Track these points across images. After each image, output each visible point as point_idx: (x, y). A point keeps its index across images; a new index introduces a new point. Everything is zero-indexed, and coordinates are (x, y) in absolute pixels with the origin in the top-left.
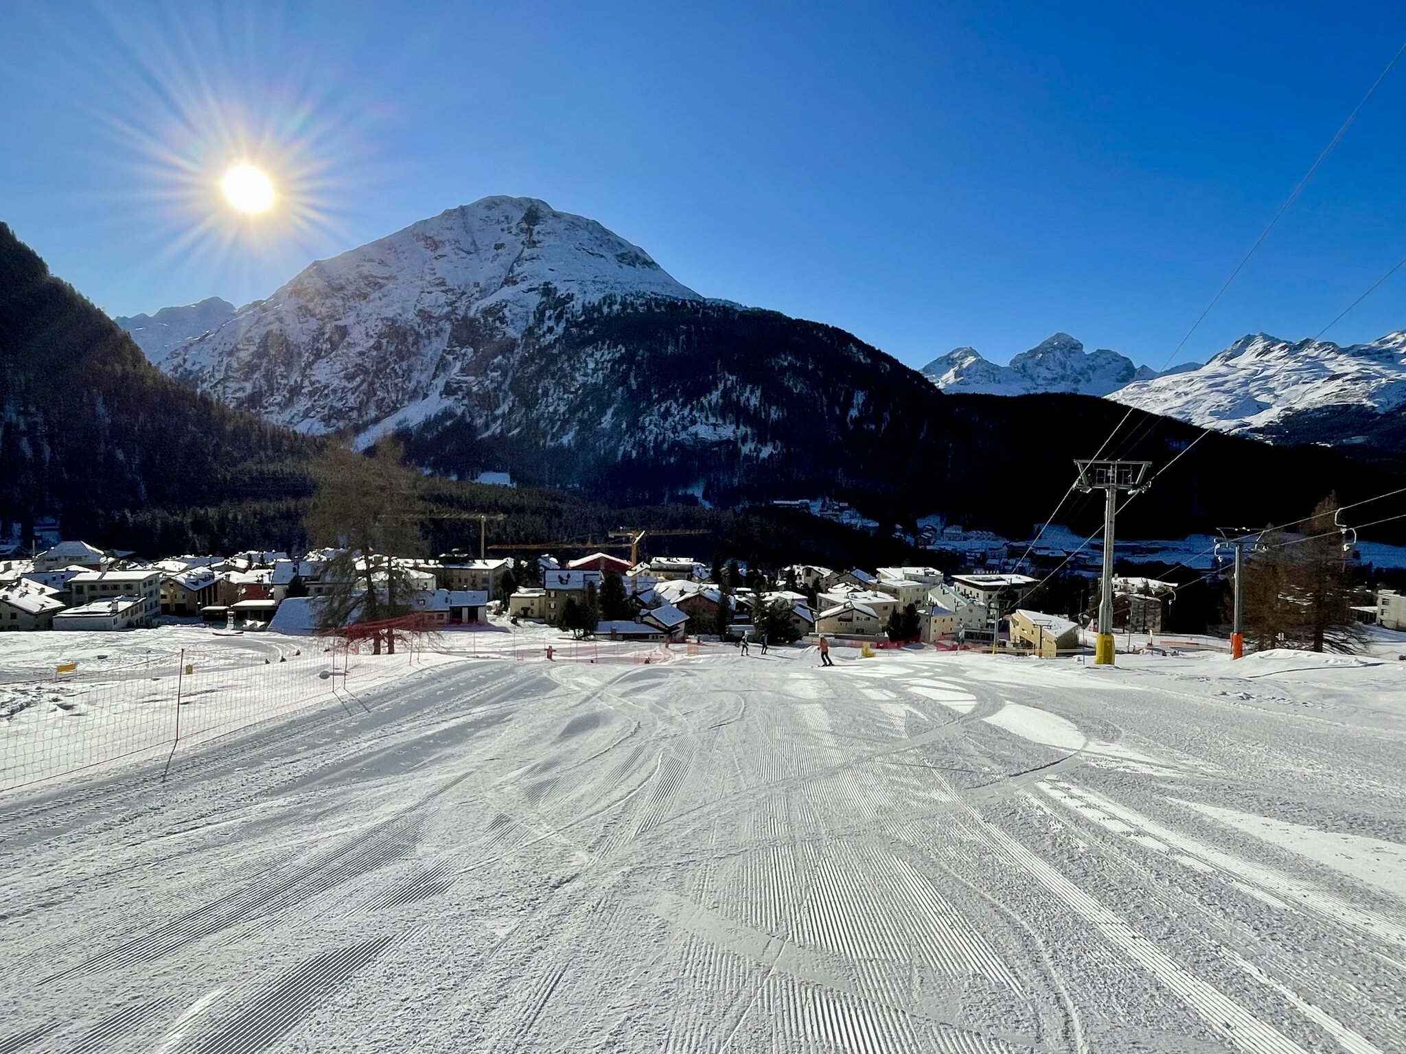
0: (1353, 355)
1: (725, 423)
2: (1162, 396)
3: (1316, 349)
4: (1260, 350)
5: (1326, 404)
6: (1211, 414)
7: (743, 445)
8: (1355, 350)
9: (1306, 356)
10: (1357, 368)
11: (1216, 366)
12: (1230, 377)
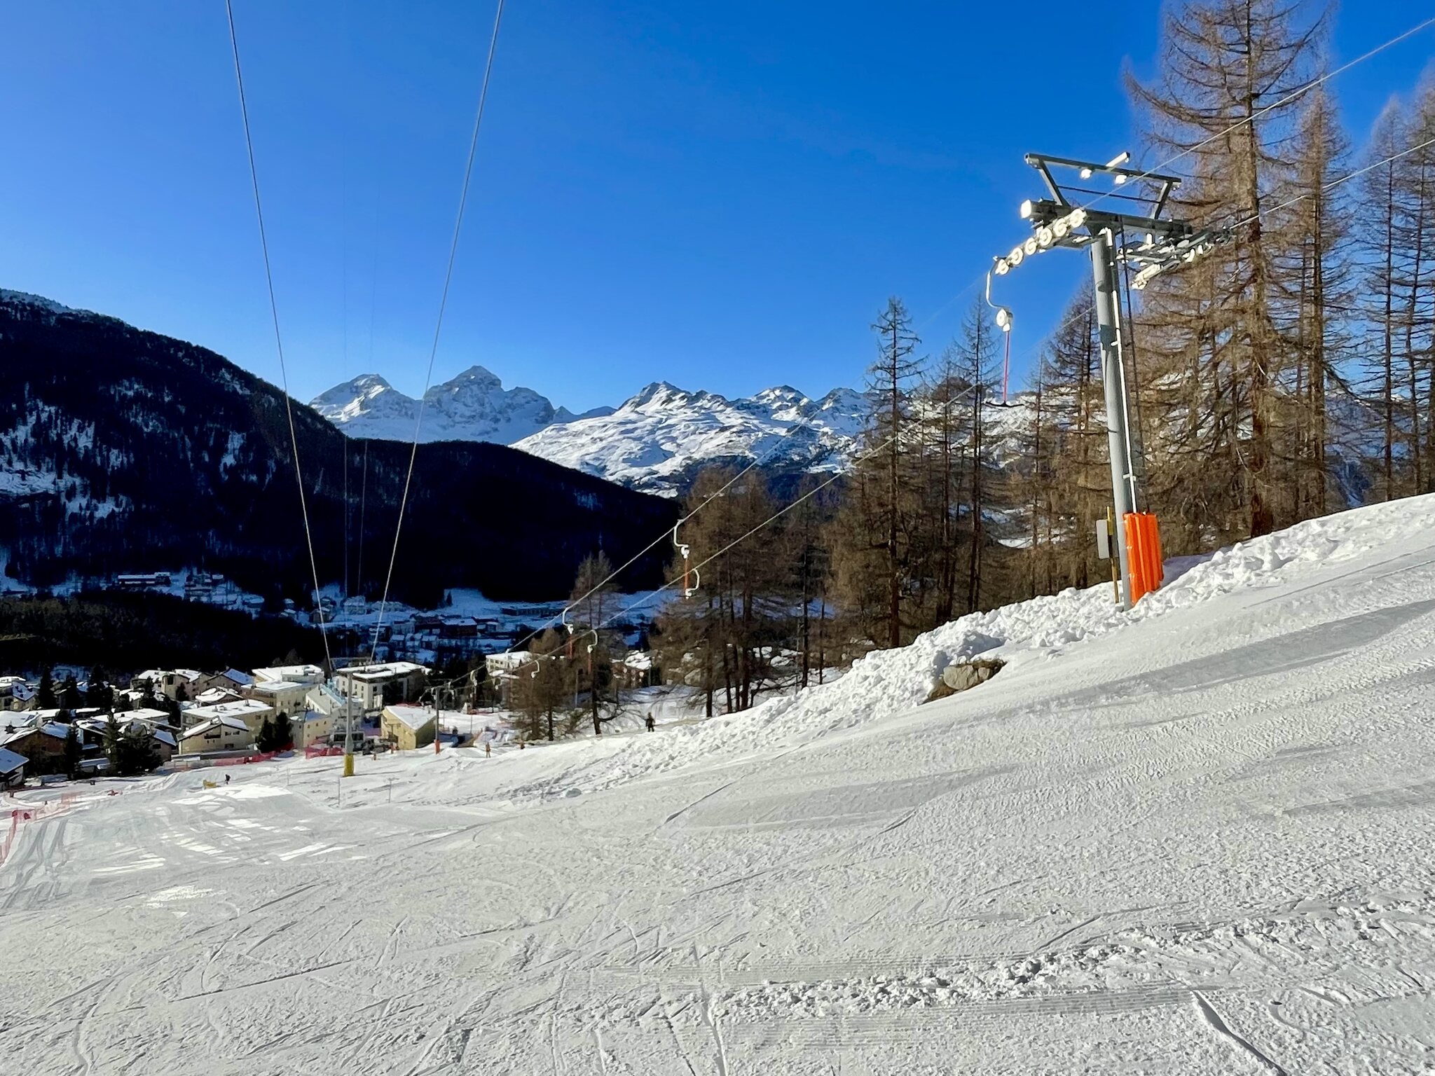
0: (738, 409)
1: (39, 470)
2: (579, 441)
3: (709, 401)
4: (664, 399)
5: (718, 454)
6: (625, 461)
7: (70, 500)
8: (739, 404)
9: (701, 407)
10: (741, 421)
11: (625, 413)
12: (639, 424)
